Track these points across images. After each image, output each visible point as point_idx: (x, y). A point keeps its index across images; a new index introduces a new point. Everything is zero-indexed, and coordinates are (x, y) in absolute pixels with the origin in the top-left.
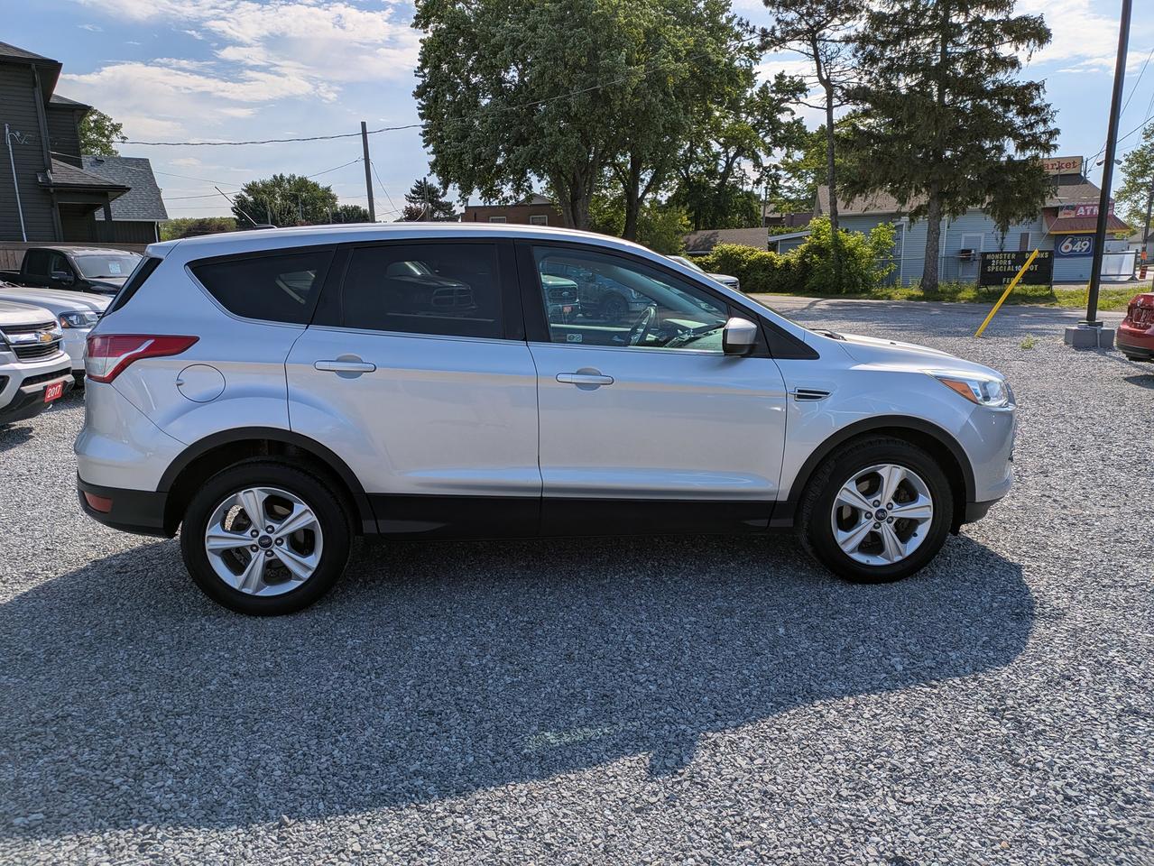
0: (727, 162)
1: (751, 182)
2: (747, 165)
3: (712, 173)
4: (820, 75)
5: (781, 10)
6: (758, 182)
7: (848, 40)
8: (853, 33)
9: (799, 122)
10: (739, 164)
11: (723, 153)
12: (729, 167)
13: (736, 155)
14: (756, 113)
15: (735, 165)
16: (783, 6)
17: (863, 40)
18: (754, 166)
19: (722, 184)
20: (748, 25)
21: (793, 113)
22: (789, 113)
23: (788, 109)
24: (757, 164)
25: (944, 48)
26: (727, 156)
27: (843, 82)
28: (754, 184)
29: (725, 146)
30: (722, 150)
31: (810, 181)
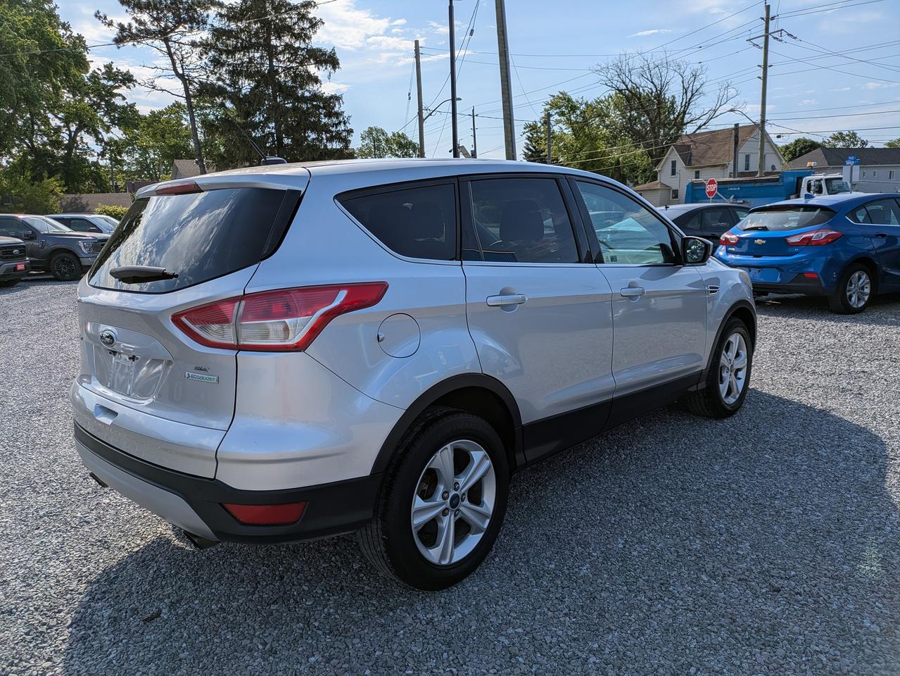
0: (70, 135)
1: (96, 154)
2: (89, 140)
3: (57, 144)
4: (175, 69)
5: (136, 11)
6: (102, 154)
7: (193, 44)
8: (198, 40)
9: (132, 106)
10: (82, 138)
11: (64, 127)
12: (73, 139)
13: (78, 130)
14: (92, 96)
15: (78, 139)
16: (138, 8)
17: (206, 46)
18: (96, 141)
19: (69, 154)
20: (105, 18)
21: (124, 99)
22: (120, 98)
23: (120, 95)
24: (99, 140)
25: (271, 62)
26: (69, 130)
27: (196, 77)
28: (98, 156)
29: (67, 121)
30: (62, 125)
31: (137, 156)
